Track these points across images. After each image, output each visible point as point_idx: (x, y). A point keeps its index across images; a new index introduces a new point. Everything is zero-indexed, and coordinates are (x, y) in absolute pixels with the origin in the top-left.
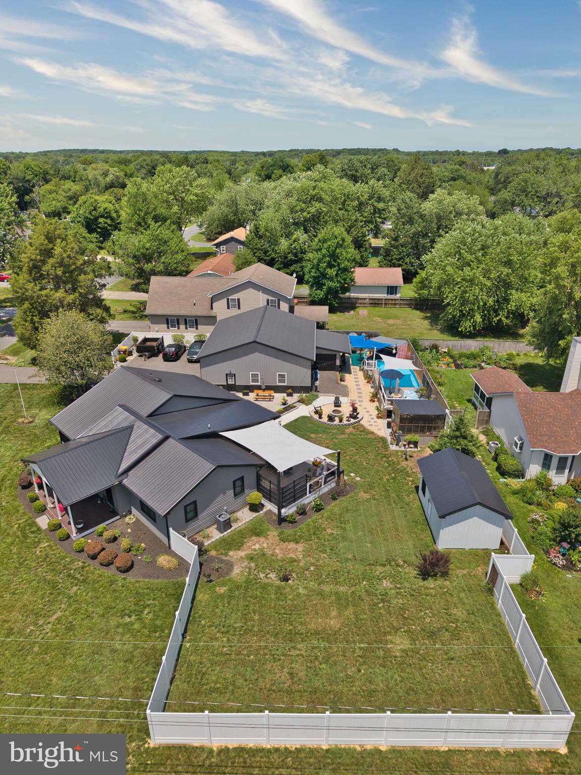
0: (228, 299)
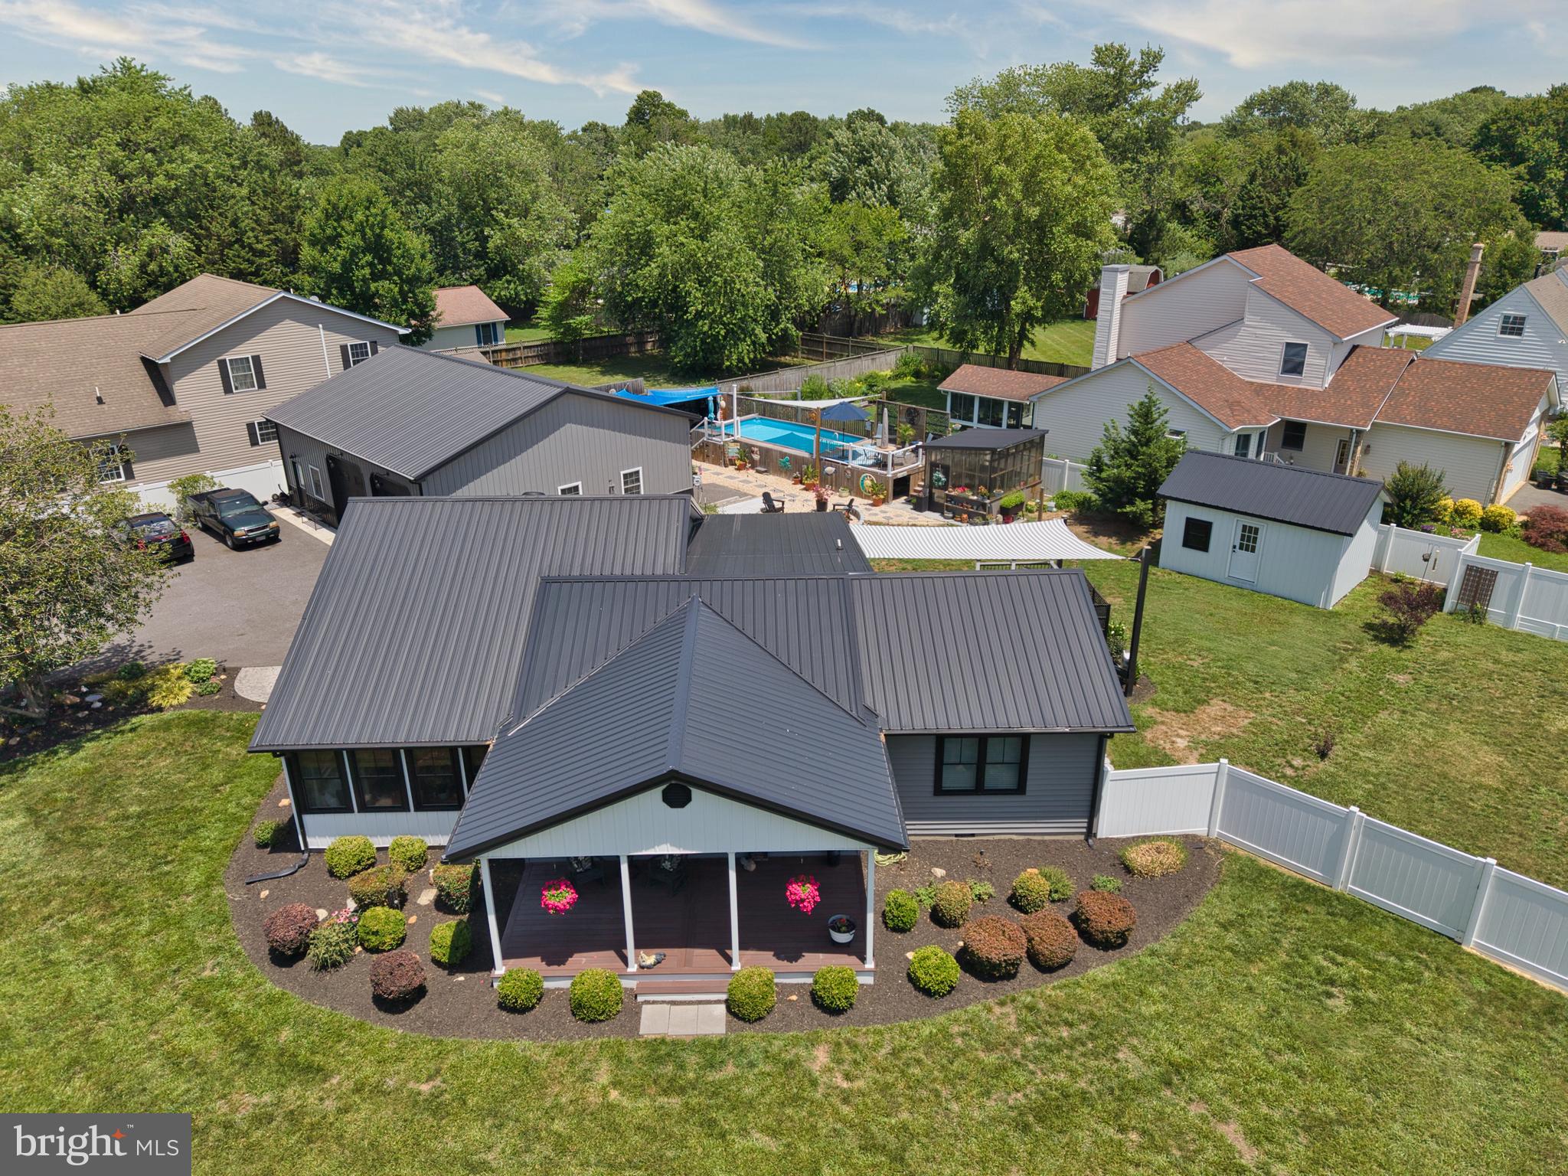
0: (222, 364)
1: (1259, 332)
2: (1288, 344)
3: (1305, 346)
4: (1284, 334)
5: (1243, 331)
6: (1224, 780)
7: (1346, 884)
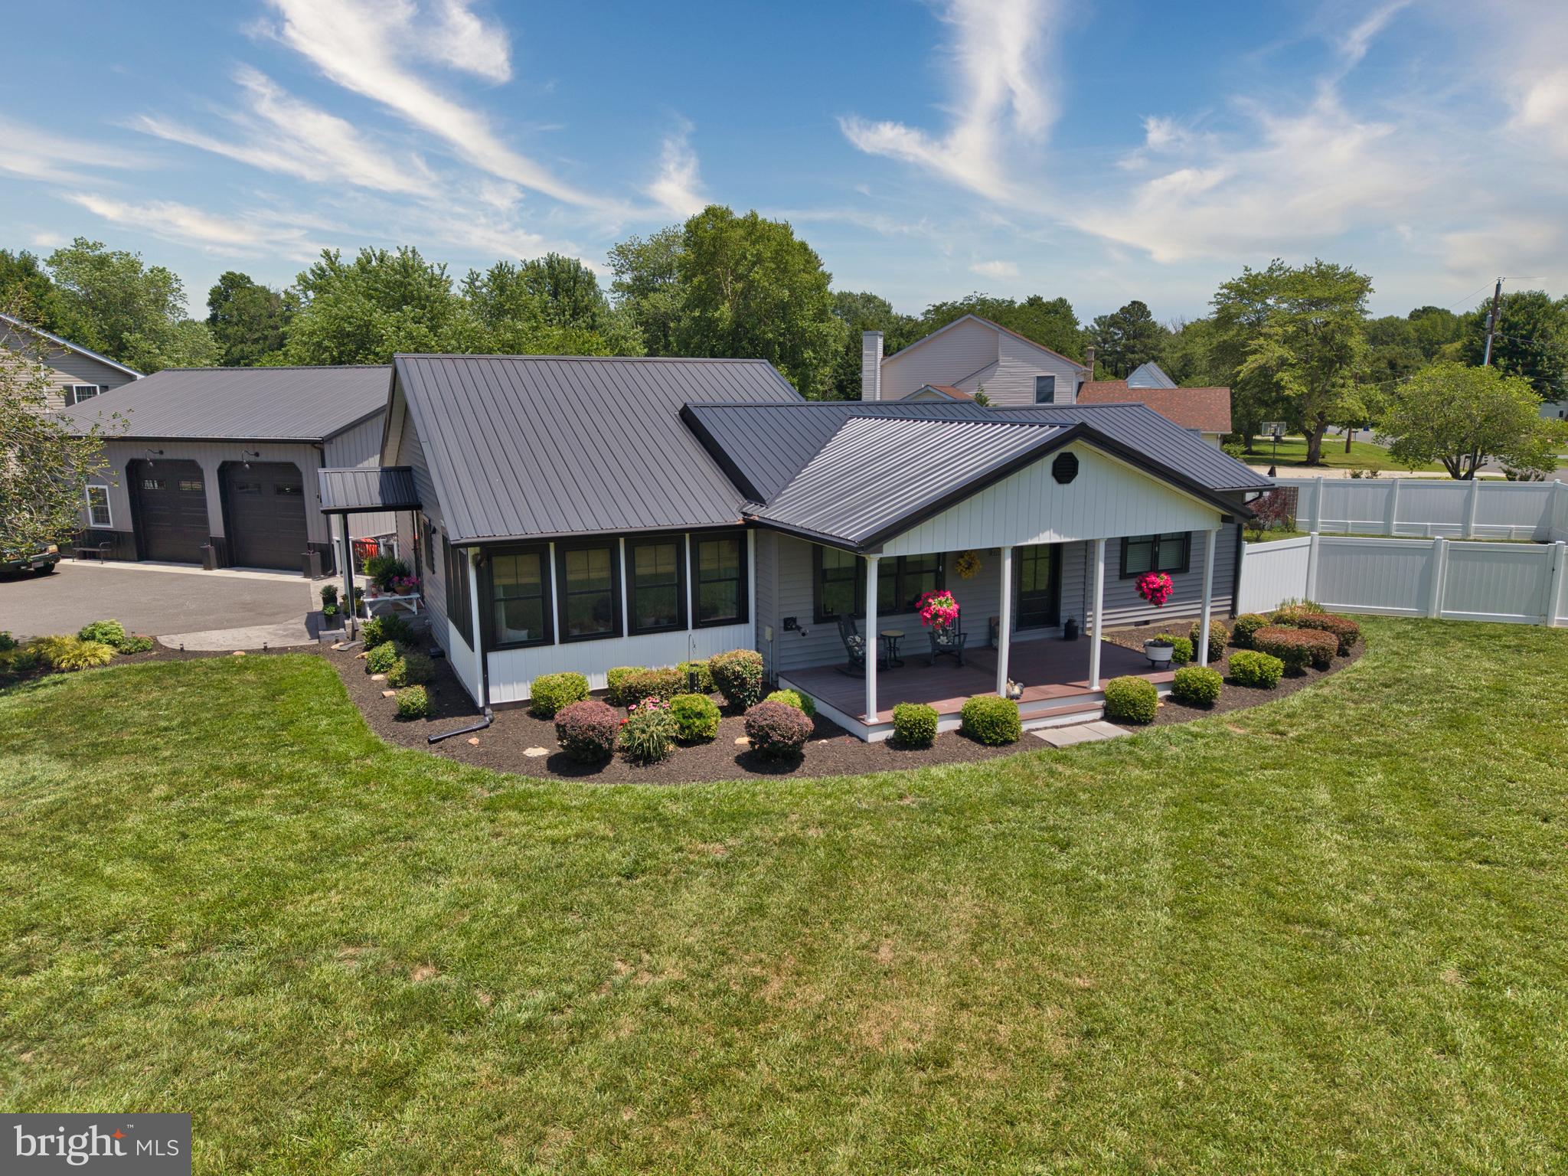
1: (1012, 370)
2: (1038, 378)
3: (1053, 377)
4: (1035, 369)
5: (999, 371)
6: (1316, 549)
7: (1440, 610)
